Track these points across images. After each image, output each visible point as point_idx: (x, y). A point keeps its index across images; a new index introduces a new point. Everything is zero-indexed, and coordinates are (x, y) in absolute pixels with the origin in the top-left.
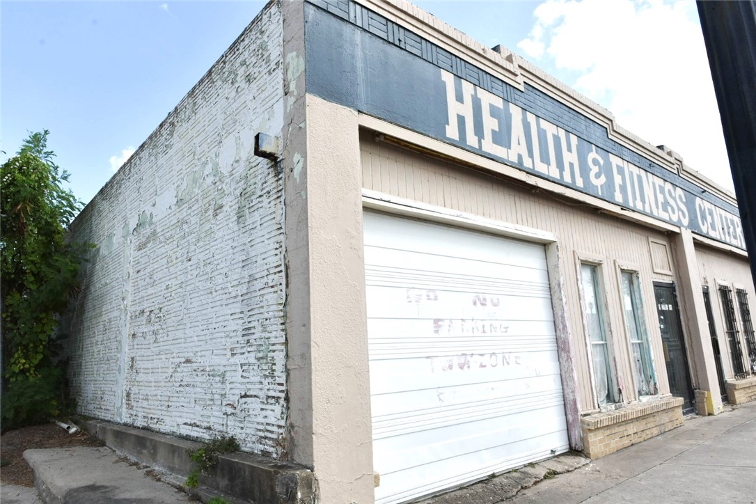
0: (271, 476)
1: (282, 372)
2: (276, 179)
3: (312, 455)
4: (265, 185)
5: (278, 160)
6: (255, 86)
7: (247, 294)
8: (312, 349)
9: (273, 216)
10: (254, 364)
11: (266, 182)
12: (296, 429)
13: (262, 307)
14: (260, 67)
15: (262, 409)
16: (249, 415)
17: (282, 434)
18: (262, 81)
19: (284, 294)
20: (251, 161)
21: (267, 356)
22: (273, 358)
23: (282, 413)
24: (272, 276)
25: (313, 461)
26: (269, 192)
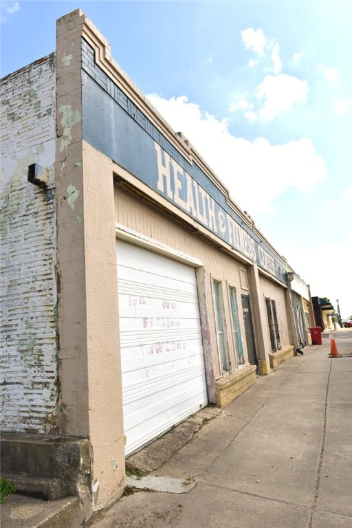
0: (50, 450)
1: (52, 361)
2: (46, 203)
3: (88, 427)
4: (30, 207)
5: (48, 188)
6: (20, 124)
7: (7, 296)
8: (88, 342)
9: (42, 233)
10: (16, 356)
11: (32, 205)
12: (68, 407)
13: (27, 308)
14: (28, 109)
15: (26, 394)
16: (9, 400)
17: (52, 413)
18: (30, 121)
19: (55, 297)
20: (13, 185)
21: (33, 349)
22: (40, 350)
23: (52, 395)
24: (40, 283)
25: (88, 432)
26: (36, 213)
